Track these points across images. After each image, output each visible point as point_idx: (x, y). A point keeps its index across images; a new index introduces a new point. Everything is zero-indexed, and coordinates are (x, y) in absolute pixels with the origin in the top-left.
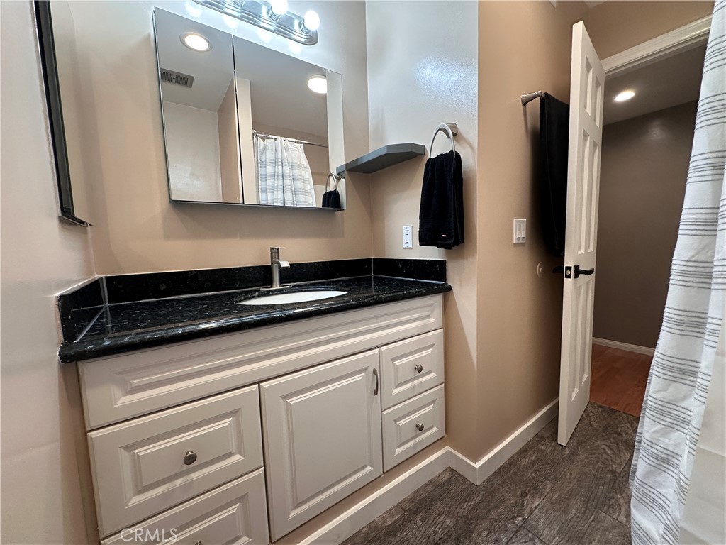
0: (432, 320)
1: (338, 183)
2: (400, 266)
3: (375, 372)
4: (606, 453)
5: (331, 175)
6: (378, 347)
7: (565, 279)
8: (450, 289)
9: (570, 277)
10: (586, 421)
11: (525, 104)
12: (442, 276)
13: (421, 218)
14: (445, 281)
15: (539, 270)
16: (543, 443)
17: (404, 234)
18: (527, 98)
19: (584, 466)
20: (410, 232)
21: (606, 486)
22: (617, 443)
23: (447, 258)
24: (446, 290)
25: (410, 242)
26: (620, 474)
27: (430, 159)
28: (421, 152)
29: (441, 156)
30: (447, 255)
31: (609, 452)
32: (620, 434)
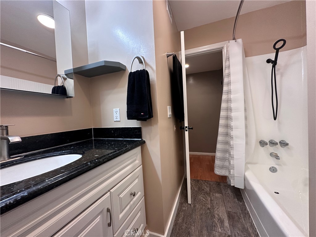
0: (137, 161)
1: (64, 81)
2: (112, 132)
3: (108, 210)
4: (203, 200)
5: (59, 76)
6: (109, 191)
7: (185, 132)
8: (144, 142)
9: (187, 131)
10: (193, 188)
11: (168, 57)
12: (140, 136)
13: (127, 104)
14: (141, 138)
15: (175, 128)
16: (183, 206)
17: (115, 114)
18: (169, 55)
19: (200, 211)
20: (118, 112)
21: (209, 217)
22: (204, 194)
23: (142, 125)
24: (143, 143)
25: (119, 117)
26: (211, 208)
27: (131, 72)
28: (124, 69)
29: (137, 71)
30: (142, 124)
31: (204, 200)
32: (204, 190)
